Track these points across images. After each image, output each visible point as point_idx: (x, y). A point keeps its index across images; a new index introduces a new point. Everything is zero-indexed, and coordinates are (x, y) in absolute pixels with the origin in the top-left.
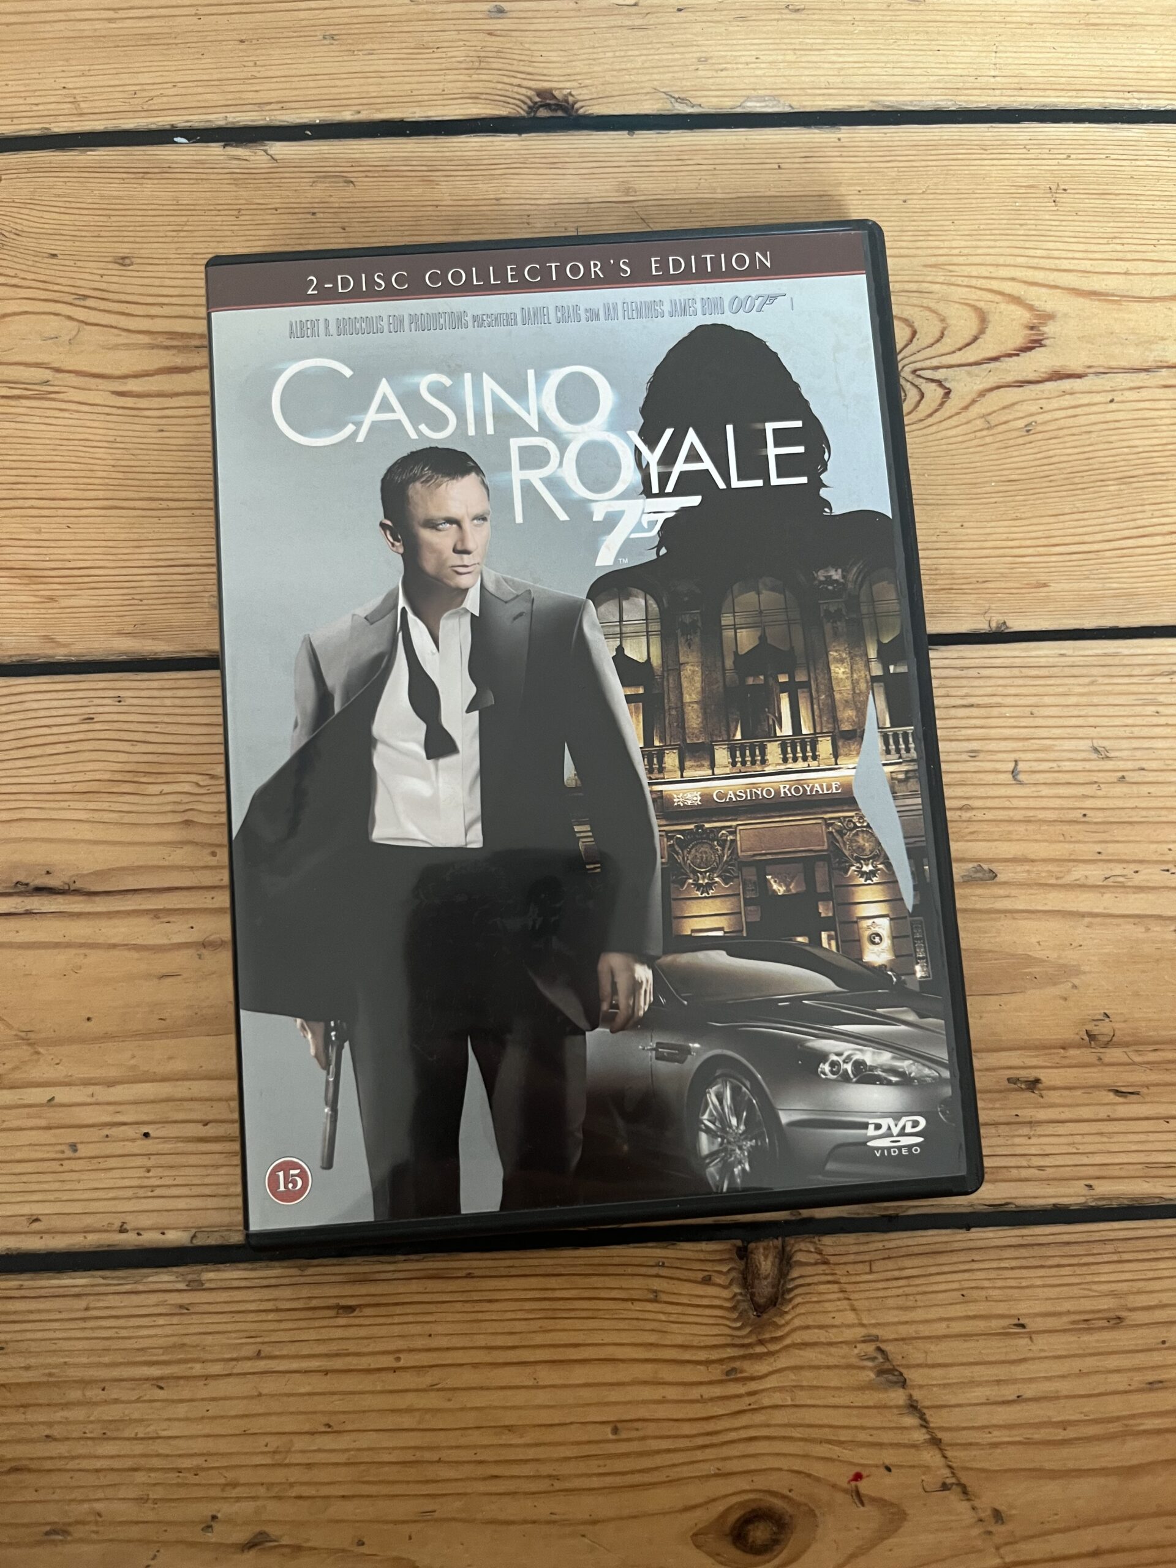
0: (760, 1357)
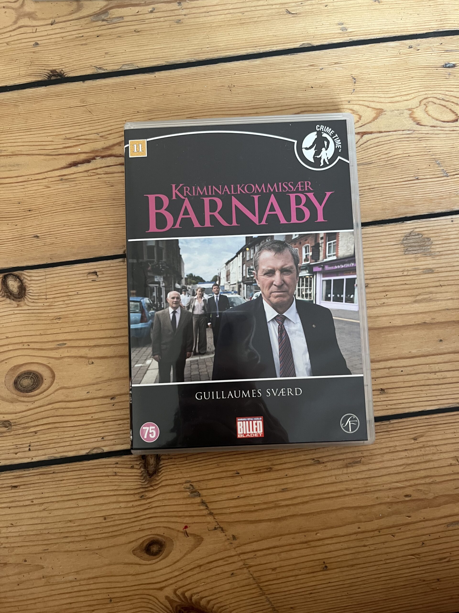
0: (151, 491)
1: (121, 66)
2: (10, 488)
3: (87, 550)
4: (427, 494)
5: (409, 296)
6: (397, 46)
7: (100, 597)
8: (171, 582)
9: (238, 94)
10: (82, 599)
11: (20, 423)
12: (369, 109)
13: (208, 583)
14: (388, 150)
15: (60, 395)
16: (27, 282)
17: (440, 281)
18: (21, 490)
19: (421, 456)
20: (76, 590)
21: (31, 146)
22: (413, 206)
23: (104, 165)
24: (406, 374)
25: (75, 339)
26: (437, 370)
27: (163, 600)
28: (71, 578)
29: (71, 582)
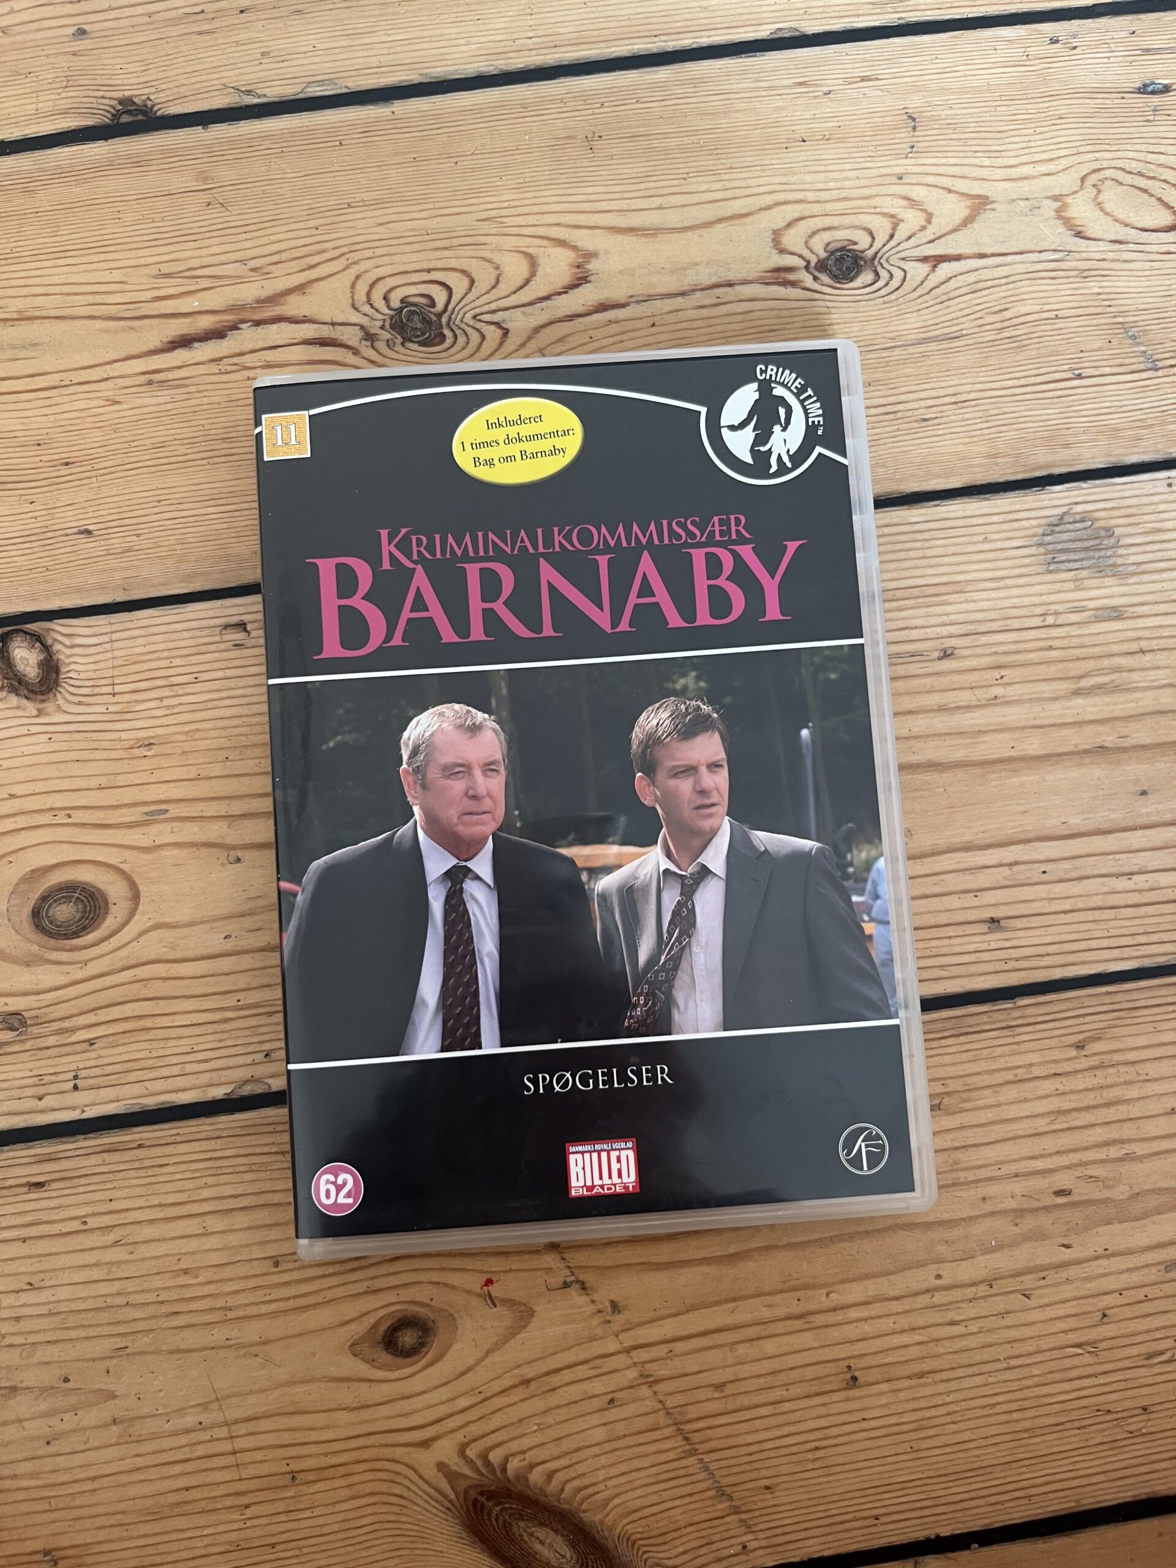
1: (303, 86)
2: (25, 1189)
3: (231, 1346)
4: (1113, 1186)
5: (1060, 679)
6: (1020, 39)
7: (265, 1469)
8: (451, 1423)
9: (612, 157)
10: (218, 1476)
11: (48, 1019)
12: (951, 195)
13: (550, 1427)
14: (1003, 301)
15: (153, 946)
16: (62, 652)
17: (1139, 639)
18: (54, 1194)
19: (1096, 1089)
20: (199, 1453)
21: (68, 294)
22: (1067, 446)
23: (261, 345)
24: (1056, 878)
25: (190, 797)
26: (1135, 869)
27: (431, 1473)
28: (189, 1420)
29: (187, 1431)
